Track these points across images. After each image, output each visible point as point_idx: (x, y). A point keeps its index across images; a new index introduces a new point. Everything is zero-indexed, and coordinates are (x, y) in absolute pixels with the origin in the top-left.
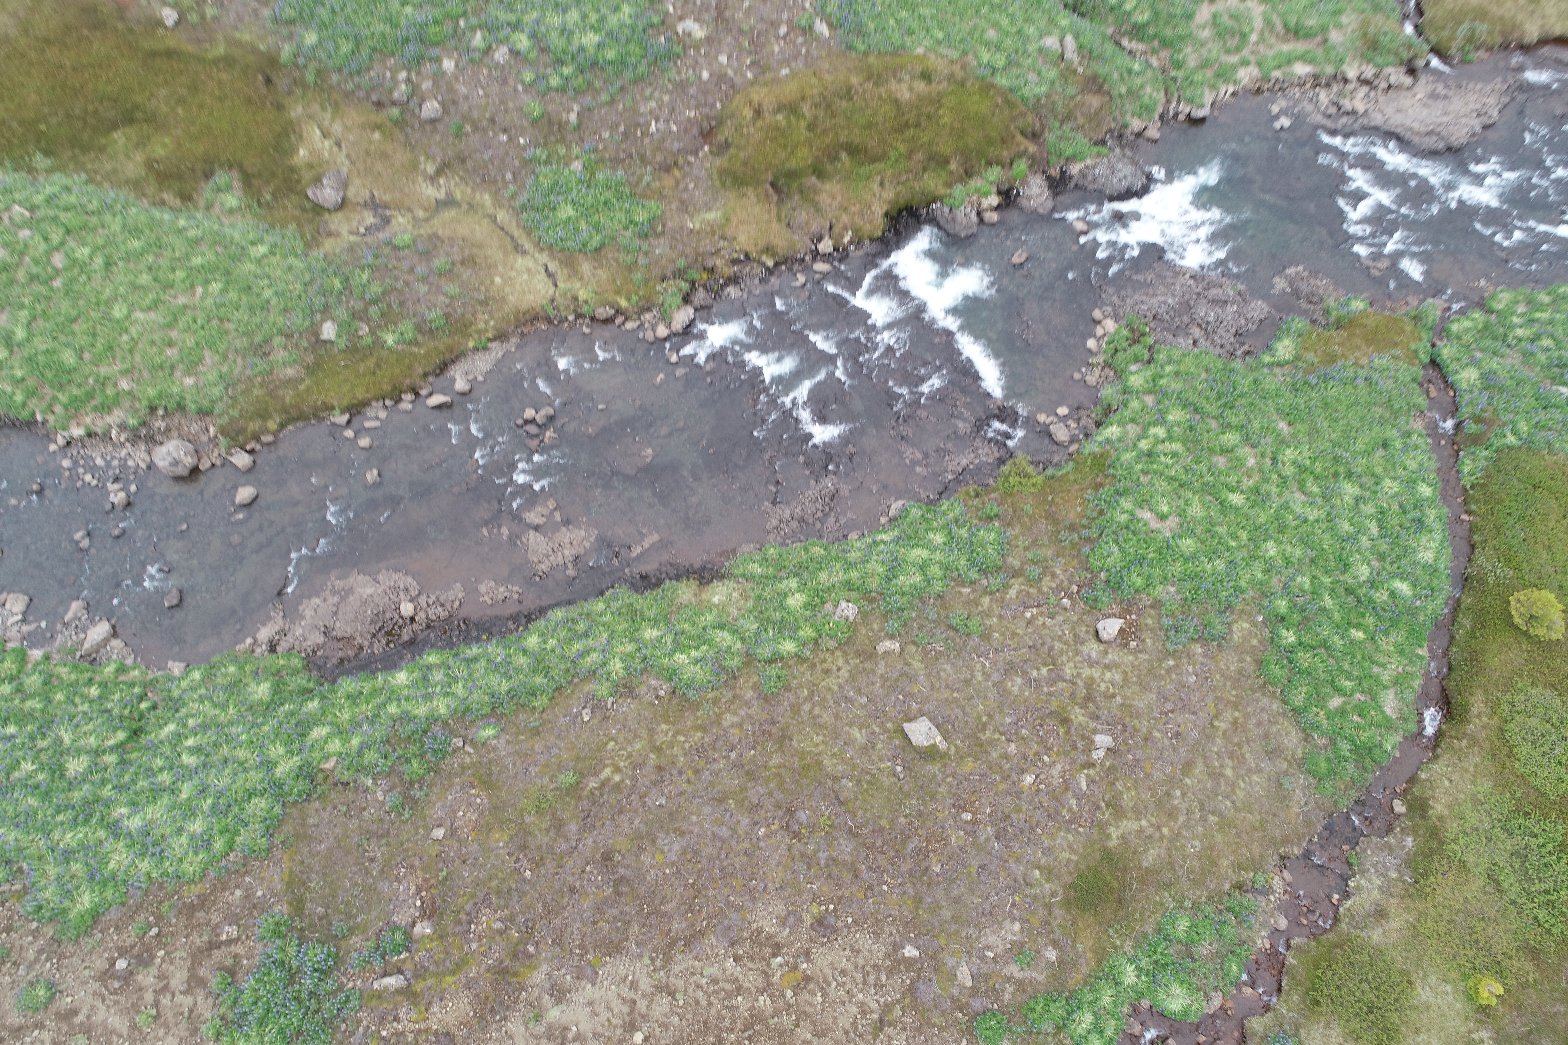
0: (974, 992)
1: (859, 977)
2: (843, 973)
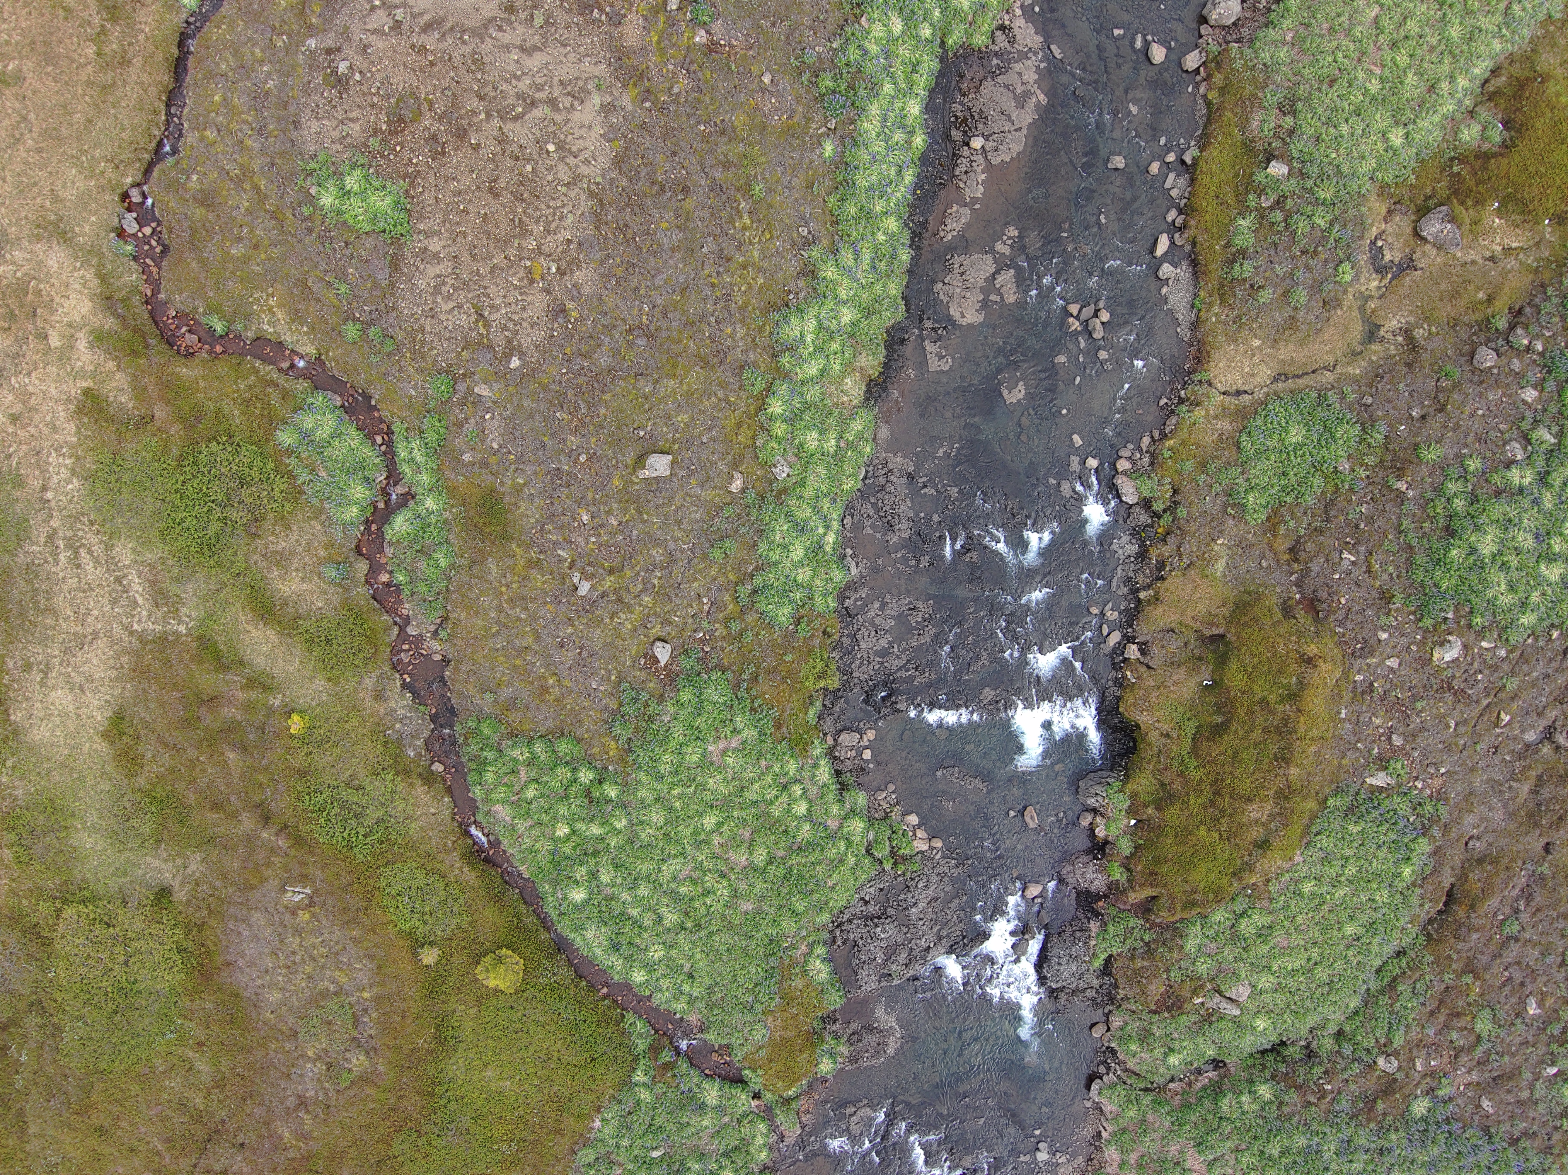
0: (470, 391)
1: (516, 317)
2: (524, 309)
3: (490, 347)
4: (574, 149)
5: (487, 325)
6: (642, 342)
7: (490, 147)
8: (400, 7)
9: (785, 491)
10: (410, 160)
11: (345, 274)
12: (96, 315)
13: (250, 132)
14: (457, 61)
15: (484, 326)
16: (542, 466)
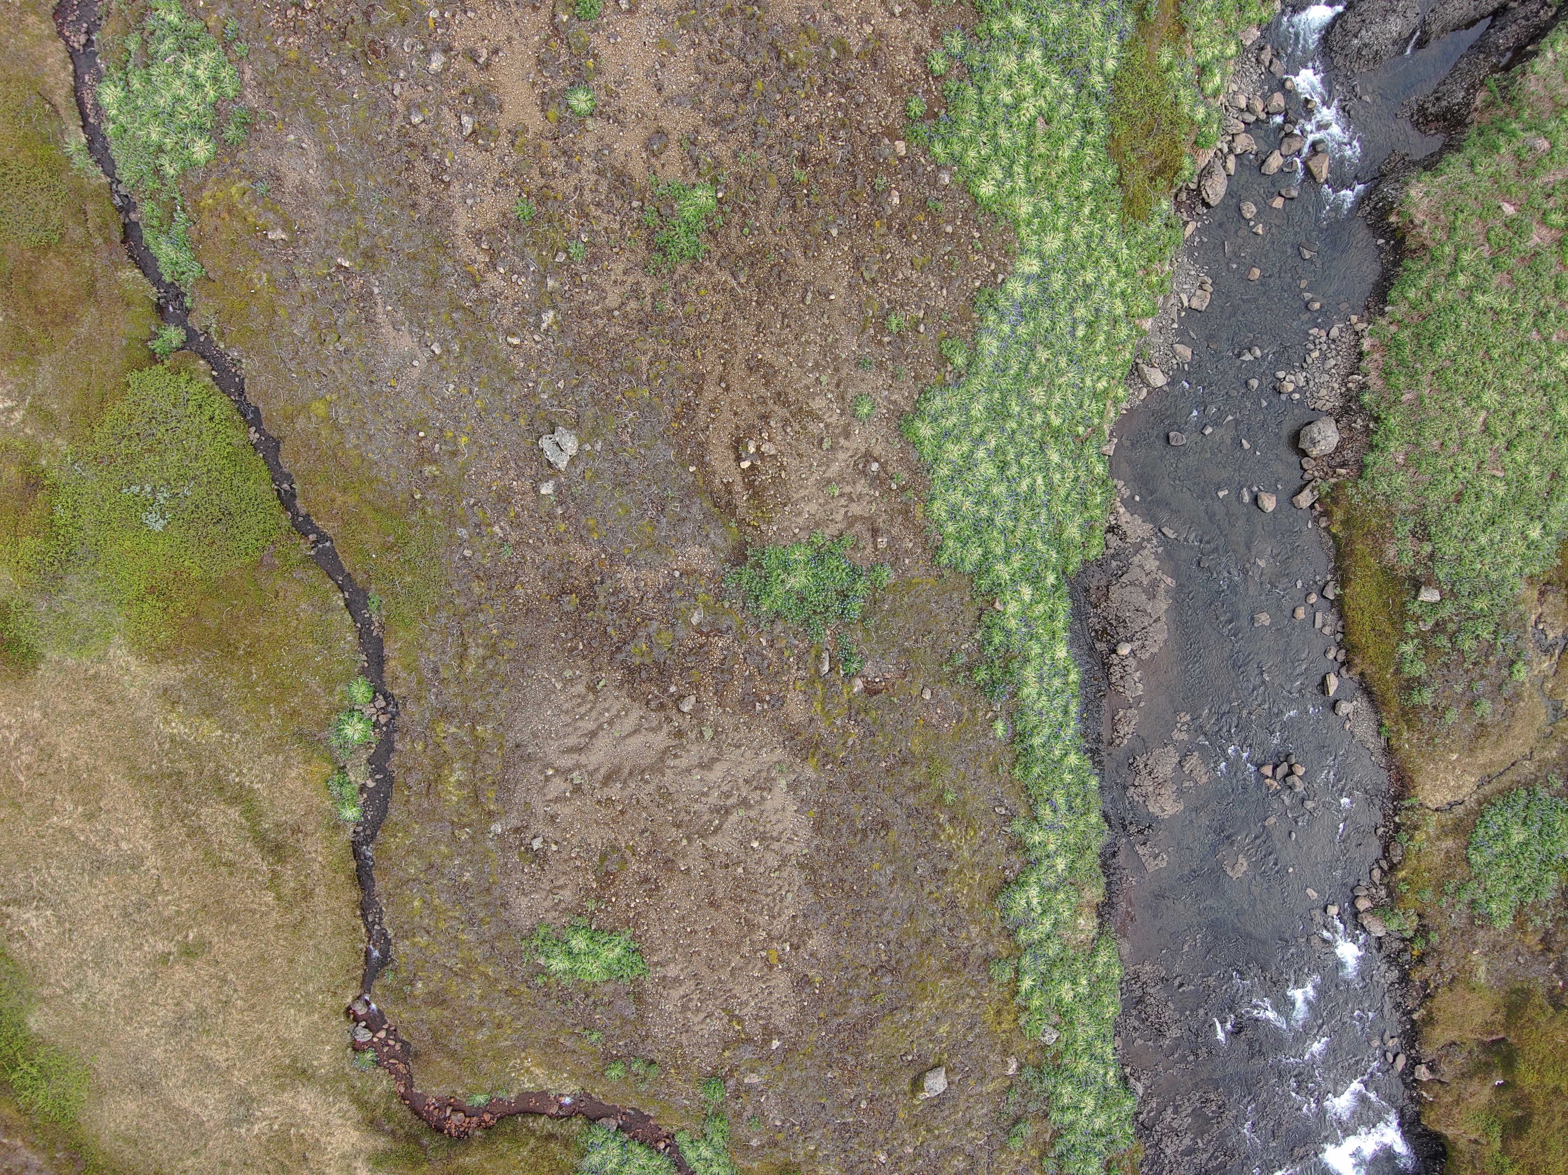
0: (740, 1083)
1: (766, 1004)
2: (771, 993)
3: (749, 1040)
4: (775, 834)
5: (740, 1021)
6: (888, 979)
7: (699, 866)
8: (575, 769)
9: (1059, 1055)
10: (628, 905)
11: (593, 1022)
12: (366, 1141)
13: (461, 927)
14: (645, 800)
15: (738, 1024)
16: (828, 1126)
